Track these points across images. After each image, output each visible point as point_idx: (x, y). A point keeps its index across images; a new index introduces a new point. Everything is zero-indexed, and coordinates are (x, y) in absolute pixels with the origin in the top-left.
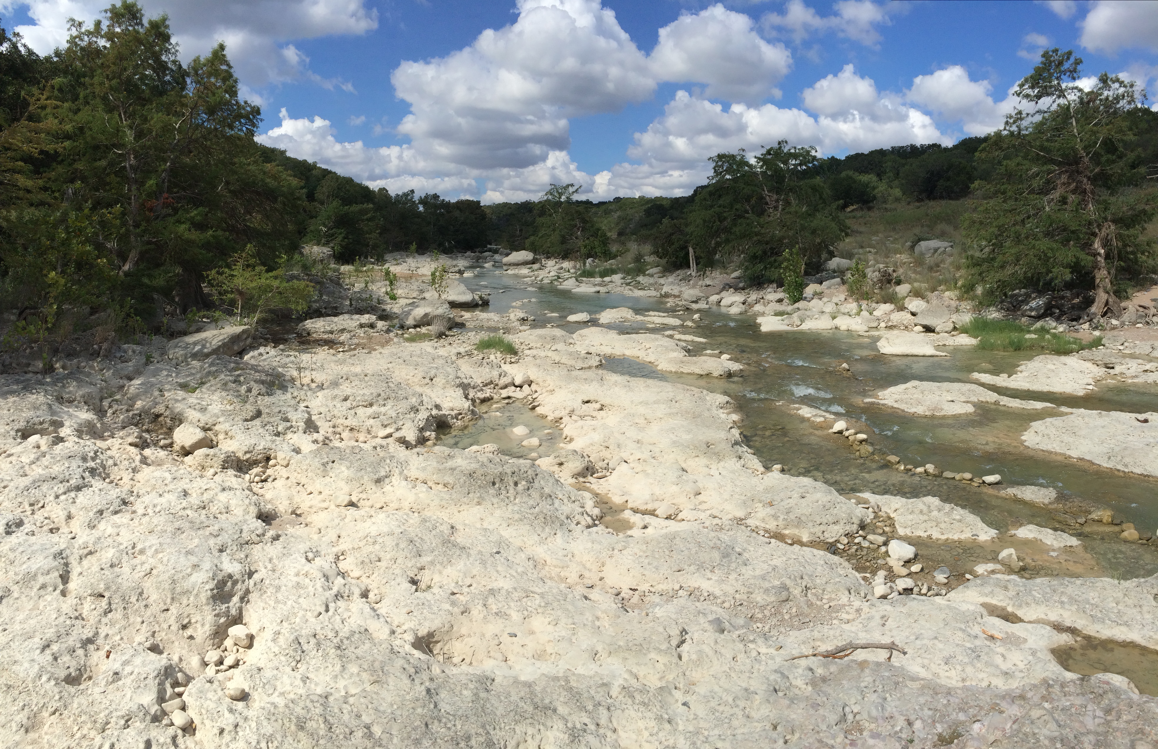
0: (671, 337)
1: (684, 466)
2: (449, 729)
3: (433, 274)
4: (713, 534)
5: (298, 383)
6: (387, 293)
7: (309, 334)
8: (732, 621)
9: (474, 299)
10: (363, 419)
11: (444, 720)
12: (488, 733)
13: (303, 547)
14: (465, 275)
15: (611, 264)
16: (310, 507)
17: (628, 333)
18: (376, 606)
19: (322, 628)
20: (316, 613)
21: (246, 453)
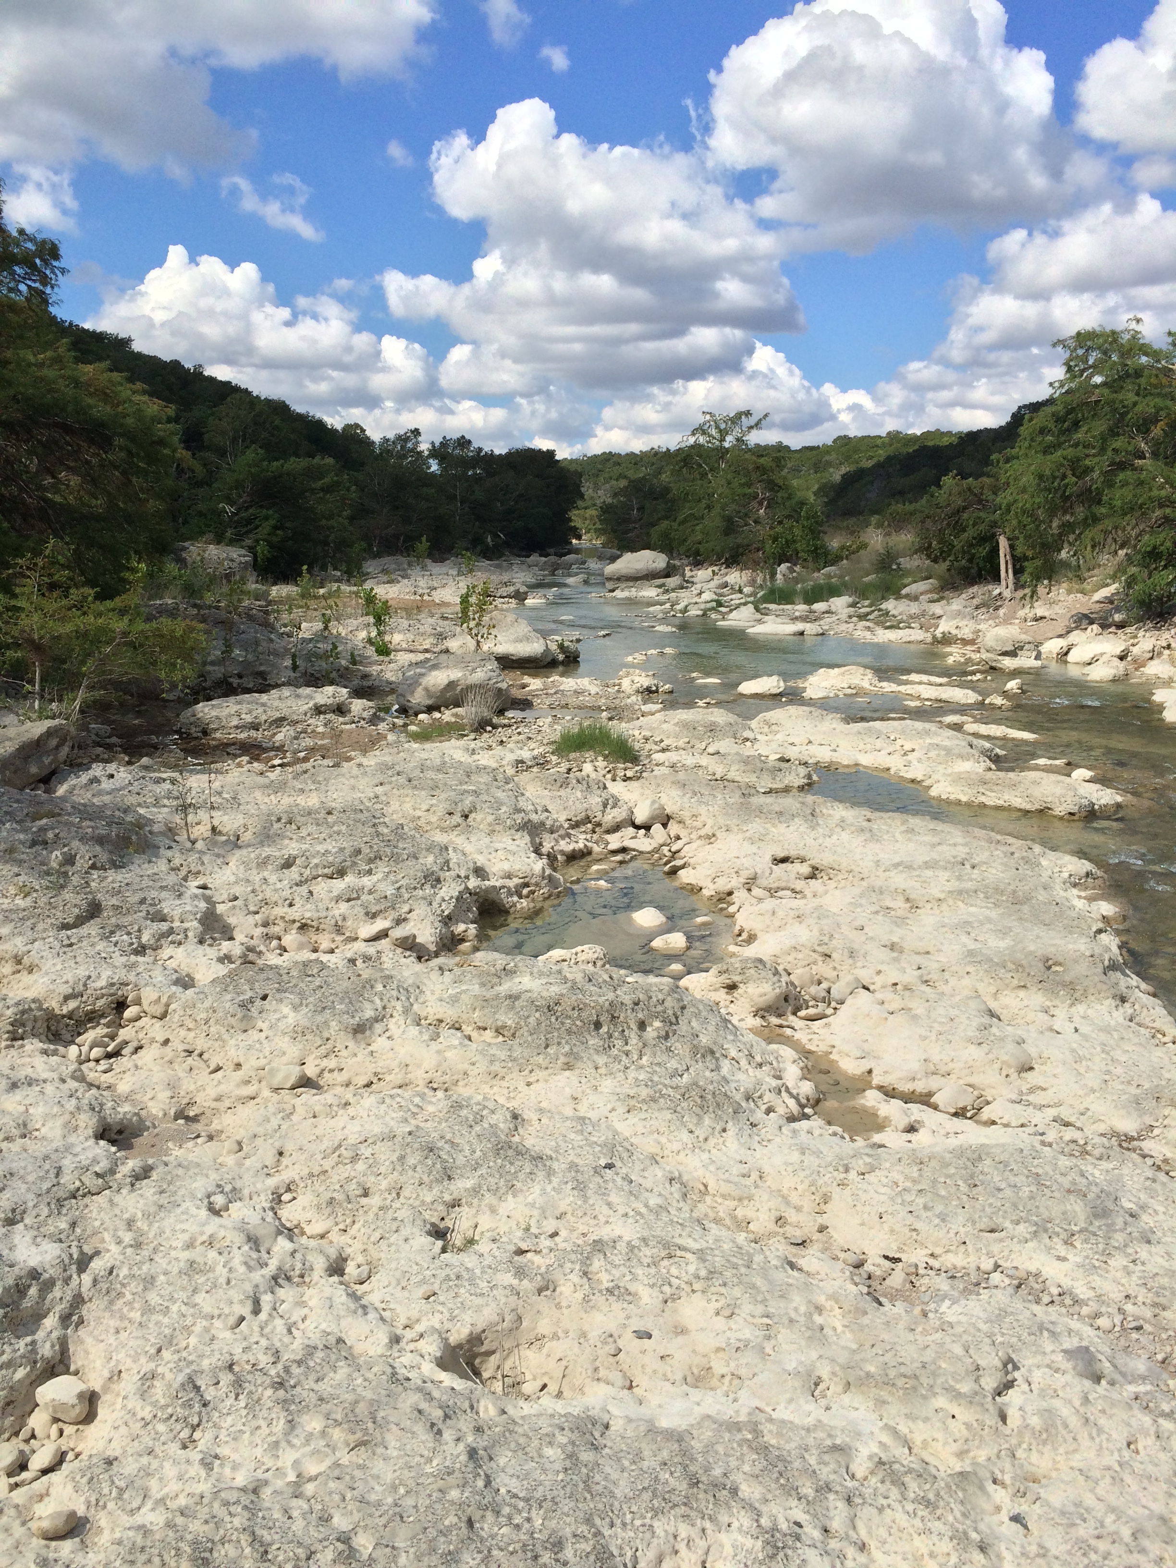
0: (957, 727)
1: (993, 1005)
2: (518, 1527)
3: (465, 600)
4: (1064, 1162)
5: (182, 837)
6: (370, 641)
7: (205, 732)
8: (1120, 1361)
9: (547, 650)
10: (326, 903)
11: (506, 1510)
12: (598, 1533)
13: (201, 1185)
14: (529, 602)
15: (829, 576)
16: (218, 1099)
17: (863, 719)
18: (360, 1289)
19: (245, 1350)
20: (232, 1320)
21: (67, 998)
